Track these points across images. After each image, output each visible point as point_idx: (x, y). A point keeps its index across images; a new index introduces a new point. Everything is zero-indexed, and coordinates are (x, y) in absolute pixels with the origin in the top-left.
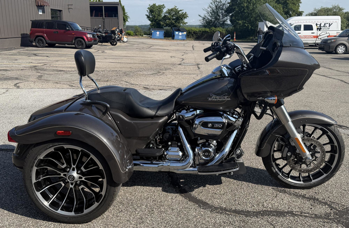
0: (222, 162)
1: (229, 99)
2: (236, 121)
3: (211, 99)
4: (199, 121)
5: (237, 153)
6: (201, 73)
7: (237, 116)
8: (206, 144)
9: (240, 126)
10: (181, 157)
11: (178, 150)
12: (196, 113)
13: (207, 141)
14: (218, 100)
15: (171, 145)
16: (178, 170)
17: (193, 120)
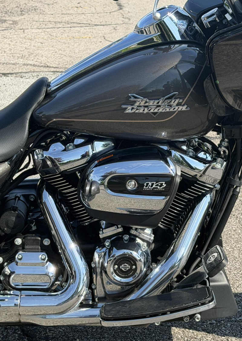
0: (170, 288)
1: (184, 108)
2: (207, 169)
3: (133, 108)
4: (103, 174)
5: (208, 262)
6: (127, 20)
7: (210, 154)
8: (122, 238)
9: (219, 183)
10: (53, 280)
11: (44, 260)
12: (93, 150)
13: (127, 230)
14: (152, 111)
15: (23, 247)
16: (44, 316)
17: (84, 170)
